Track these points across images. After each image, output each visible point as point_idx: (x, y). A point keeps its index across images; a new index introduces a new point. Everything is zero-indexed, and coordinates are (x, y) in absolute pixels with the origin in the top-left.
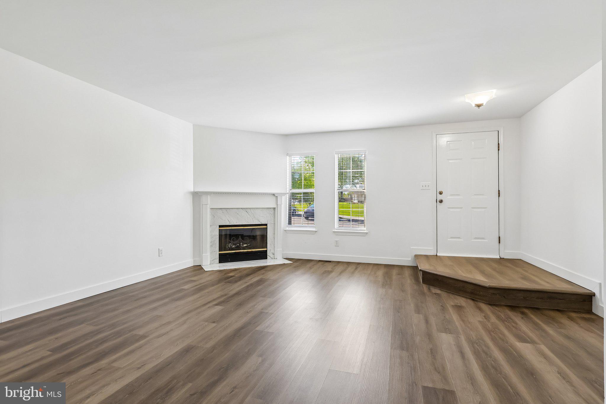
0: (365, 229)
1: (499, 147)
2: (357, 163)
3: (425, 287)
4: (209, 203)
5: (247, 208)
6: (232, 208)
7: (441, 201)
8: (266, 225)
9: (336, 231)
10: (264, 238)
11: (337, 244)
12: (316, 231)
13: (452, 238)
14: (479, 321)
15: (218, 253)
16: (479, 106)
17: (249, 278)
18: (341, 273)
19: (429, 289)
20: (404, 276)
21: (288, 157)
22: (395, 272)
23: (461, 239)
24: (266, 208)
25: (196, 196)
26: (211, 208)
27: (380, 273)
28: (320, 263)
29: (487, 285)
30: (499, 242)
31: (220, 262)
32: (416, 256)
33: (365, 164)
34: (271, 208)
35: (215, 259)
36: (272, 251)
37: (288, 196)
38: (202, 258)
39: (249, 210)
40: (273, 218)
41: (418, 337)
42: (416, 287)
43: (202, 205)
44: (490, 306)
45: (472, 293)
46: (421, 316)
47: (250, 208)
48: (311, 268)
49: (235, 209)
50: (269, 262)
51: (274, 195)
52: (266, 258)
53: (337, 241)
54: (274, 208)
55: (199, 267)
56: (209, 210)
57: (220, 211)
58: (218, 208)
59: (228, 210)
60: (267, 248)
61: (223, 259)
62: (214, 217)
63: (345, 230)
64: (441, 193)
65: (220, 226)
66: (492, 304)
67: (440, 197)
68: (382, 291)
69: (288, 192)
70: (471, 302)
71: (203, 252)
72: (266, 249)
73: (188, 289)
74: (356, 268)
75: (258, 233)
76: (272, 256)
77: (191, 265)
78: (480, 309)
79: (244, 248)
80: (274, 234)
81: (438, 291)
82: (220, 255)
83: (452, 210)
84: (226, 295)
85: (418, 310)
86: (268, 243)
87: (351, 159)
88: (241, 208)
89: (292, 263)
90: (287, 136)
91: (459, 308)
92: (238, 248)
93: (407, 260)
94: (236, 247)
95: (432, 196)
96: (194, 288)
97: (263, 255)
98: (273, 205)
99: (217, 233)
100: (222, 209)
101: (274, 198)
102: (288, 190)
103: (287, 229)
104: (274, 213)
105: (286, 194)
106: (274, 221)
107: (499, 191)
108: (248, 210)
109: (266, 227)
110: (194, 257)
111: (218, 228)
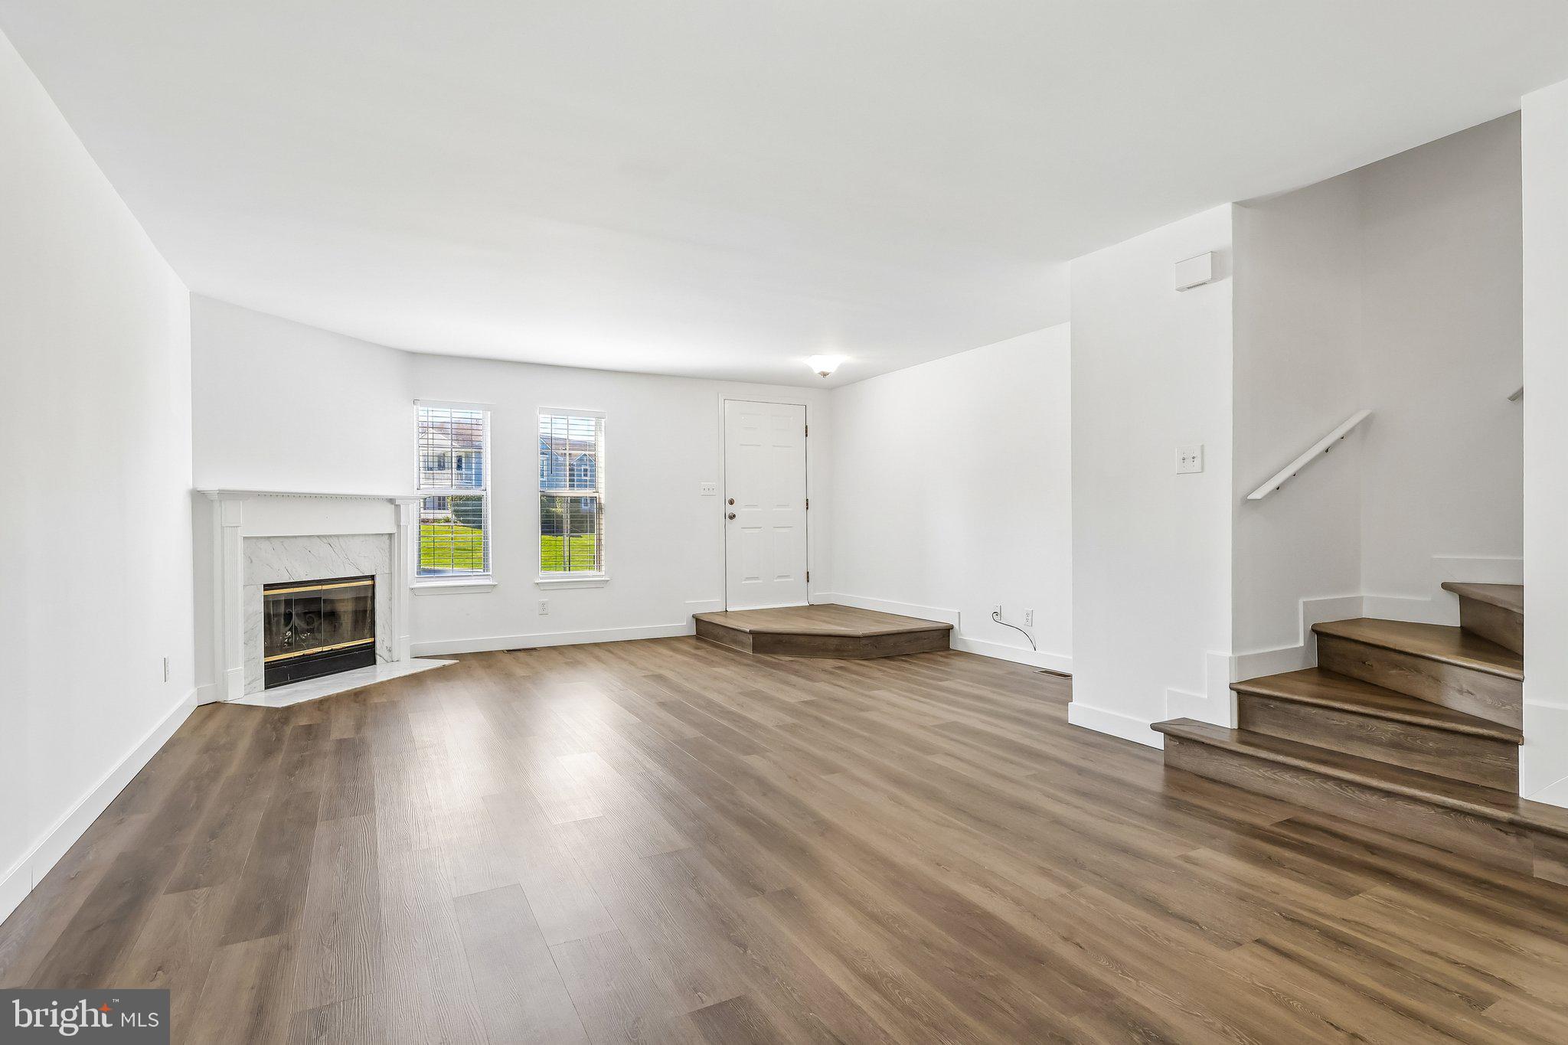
0: (602, 572)
3: (766, 657)
4: (239, 523)
5: (331, 536)
6: (295, 536)
7: (732, 517)
8: (372, 577)
9: (542, 581)
10: (364, 615)
11: (544, 609)
12: (494, 586)
13: (747, 579)
15: (263, 660)
16: (825, 375)
19: (775, 658)
21: (415, 408)
23: (759, 580)
24: (373, 535)
25: (199, 499)
26: (247, 538)
30: (808, 581)
31: (267, 684)
34: (382, 534)
35: (254, 680)
36: (387, 643)
37: (418, 505)
38: (225, 681)
39: (336, 539)
40: (387, 560)
43: (222, 528)
47: (337, 536)
49: (303, 540)
50: (381, 673)
51: (391, 501)
52: (374, 662)
53: (543, 604)
54: (390, 535)
55: (216, 707)
56: (240, 543)
57: (267, 542)
58: (261, 538)
59: (286, 540)
60: (374, 637)
61: (276, 675)
62: (252, 562)
63: (556, 578)
64: (731, 502)
65: (267, 587)
67: (730, 509)
69: (416, 493)
71: (224, 665)
72: (372, 640)
76: (386, 654)
80: (390, 600)
81: (788, 658)
82: (268, 666)
83: (747, 530)
86: (375, 623)
88: (318, 536)
89: (456, 664)
90: (413, 355)
95: (719, 508)
97: (366, 656)
98: (393, 530)
99: (259, 606)
100: (273, 540)
101: (394, 509)
103: (416, 585)
104: (391, 547)
106: (391, 567)
107: (807, 500)
108: (331, 540)
109: (369, 582)
110: (197, 682)
111: (262, 593)
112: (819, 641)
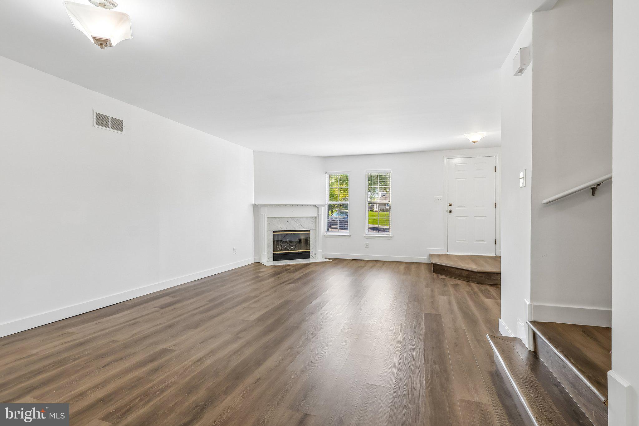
0: (390, 234)
1: (495, 169)
2: (383, 180)
3: (435, 275)
4: (266, 213)
5: (295, 217)
6: (283, 217)
7: (451, 212)
8: (309, 231)
9: (366, 235)
10: (307, 242)
11: (367, 246)
12: (350, 236)
13: (459, 240)
14: (467, 291)
15: (273, 253)
16: (474, 142)
17: (303, 270)
18: (371, 268)
19: (438, 276)
20: (420, 269)
21: (326, 175)
22: (413, 267)
23: (466, 241)
24: (309, 217)
25: (256, 207)
26: (267, 217)
27: (402, 267)
28: (354, 261)
29: (476, 270)
30: (495, 244)
31: (274, 260)
32: (431, 255)
33: (390, 182)
34: (313, 217)
35: (270, 258)
36: (314, 252)
37: (326, 207)
38: (261, 257)
40: (314, 225)
41: (425, 297)
42: (428, 275)
43: (261, 214)
44: (477, 284)
45: (467, 277)
46: (429, 289)
47: (297, 217)
48: (347, 264)
49: (286, 218)
50: (312, 260)
51: (315, 206)
52: (310, 257)
53: (367, 244)
54: (316, 217)
55: (259, 264)
56: (266, 219)
57: (274, 219)
58: (273, 217)
59: (280, 218)
61: (276, 257)
62: (270, 224)
63: (374, 234)
64: (450, 205)
65: (274, 232)
66: (479, 283)
67: (450, 208)
68: (403, 277)
69: (326, 204)
70: (465, 283)
71: (261, 252)
72: (309, 250)
73: (262, 276)
74: (383, 264)
75: (302, 237)
76: (314, 256)
77: (253, 262)
78: (470, 286)
79: (292, 250)
80: (316, 238)
81: (444, 277)
82: (274, 254)
83: (459, 218)
84: (292, 279)
85: (427, 286)
86: (311, 245)
87: (379, 177)
88: (290, 217)
89: (331, 261)
90: (325, 157)
91: (455, 286)
92: (286, 249)
93: (423, 258)
94: (285, 249)
95: (443, 207)
96: (267, 275)
97: (307, 255)
98: (316, 215)
99: (272, 237)
100: (276, 218)
101: (316, 209)
102: (326, 201)
103: (326, 234)
104: (316, 221)
105: (325, 205)
106: (316, 227)
107: (495, 203)
109: (309, 232)
110: (254, 256)
111: (273, 233)
112: (459, 271)
